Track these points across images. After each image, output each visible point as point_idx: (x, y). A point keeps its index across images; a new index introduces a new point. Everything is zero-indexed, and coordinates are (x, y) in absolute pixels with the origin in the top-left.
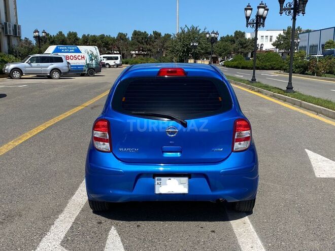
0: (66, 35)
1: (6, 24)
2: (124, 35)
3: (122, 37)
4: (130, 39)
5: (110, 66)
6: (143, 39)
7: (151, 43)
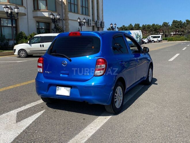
0: (134, 26)
1: (97, 21)
2: (167, 23)
3: (165, 24)
4: (171, 25)
5: (154, 42)
6: (179, 25)
7: (184, 27)
